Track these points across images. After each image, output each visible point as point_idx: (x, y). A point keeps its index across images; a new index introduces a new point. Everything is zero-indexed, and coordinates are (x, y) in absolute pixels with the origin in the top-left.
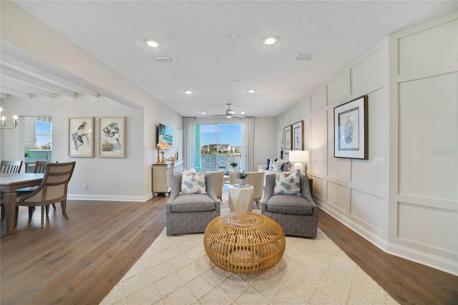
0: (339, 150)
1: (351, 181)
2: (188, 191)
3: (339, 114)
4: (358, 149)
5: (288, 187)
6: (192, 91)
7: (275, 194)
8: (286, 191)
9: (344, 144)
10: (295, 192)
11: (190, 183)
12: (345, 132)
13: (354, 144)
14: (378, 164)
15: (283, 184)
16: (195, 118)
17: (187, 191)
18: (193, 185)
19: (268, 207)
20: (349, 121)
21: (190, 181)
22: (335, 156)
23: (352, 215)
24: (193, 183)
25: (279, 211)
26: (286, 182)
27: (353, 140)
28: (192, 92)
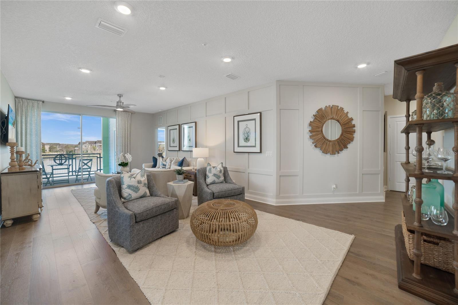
0: (238, 147)
1: (248, 168)
2: (134, 195)
3: (238, 121)
4: (255, 146)
5: (218, 177)
6: (91, 70)
7: (208, 184)
8: (217, 180)
9: (242, 143)
10: (222, 181)
11: (136, 187)
12: (243, 134)
13: (251, 142)
14: (269, 155)
15: (215, 175)
16: (43, 102)
17: (132, 196)
18: (139, 188)
19: (215, 194)
20: (247, 127)
21: (136, 184)
22: (235, 151)
23: (249, 191)
24: (139, 185)
25: (223, 196)
26: (217, 173)
27: (250, 140)
28: (91, 72)
